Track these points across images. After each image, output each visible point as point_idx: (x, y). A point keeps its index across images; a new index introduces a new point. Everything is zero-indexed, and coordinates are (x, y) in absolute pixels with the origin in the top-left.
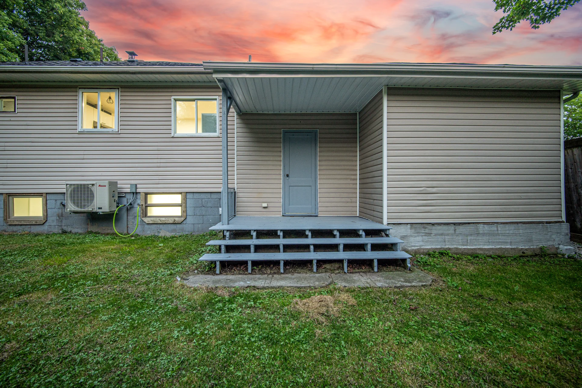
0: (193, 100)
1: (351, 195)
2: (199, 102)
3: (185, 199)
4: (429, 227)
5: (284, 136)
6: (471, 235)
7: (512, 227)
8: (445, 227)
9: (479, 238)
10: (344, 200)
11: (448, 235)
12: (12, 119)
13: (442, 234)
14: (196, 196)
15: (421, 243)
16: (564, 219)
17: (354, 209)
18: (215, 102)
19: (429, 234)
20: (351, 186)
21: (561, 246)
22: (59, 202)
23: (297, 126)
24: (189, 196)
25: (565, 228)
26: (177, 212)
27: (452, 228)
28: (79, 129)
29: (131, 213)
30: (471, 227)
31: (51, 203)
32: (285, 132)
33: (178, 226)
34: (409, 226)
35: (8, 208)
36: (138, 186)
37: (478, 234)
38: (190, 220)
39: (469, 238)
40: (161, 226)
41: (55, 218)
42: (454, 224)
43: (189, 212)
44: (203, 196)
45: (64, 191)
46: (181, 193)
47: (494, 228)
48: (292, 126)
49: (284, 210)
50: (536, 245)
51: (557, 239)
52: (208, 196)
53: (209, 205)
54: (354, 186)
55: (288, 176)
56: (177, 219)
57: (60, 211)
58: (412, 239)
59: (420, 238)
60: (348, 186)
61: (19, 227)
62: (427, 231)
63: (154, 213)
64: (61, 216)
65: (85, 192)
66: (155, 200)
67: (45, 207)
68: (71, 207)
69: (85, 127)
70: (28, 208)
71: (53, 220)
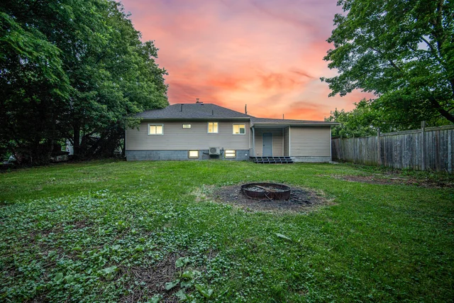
0: (238, 125)
3: (236, 152)
4: (300, 157)
5: (263, 134)
7: (319, 157)
8: (303, 157)
10: (280, 151)
11: (304, 159)
12: (190, 130)
13: (302, 159)
14: (239, 151)
15: (298, 161)
16: (331, 156)
17: (282, 154)
18: (244, 125)
19: (299, 159)
21: (329, 162)
22: (202, 152)
23: (266, 132)
25: (331, 158)
26: (233, 155)
27: (305, 157)
29: (222, 155)
30: (309, 157)
33: (234, 159)
34: (295, 157)
35: (189, 154)
36: (224, 148)
37: (311, 159)
38: (237, 157)
39: (309, 160)
40: (229, 159)
43: (237, 155)
44: (241, 151)
46: (235, 150)
49: (263, 155)
50: (323, 161)
51: (329, 160)
53: (243, 153)
54: (282, 148)
55: (264, 145)
56: (234, 157)
58: (296, 160)
61: (192, 159)
63: (227, 155)
64: (203, 156)
65: (214, 149)
66: (227, 152)
67: (199, 153)
68: (210, 153)
69: (209, 132)
70: (194, 154)
71: (201, 157)
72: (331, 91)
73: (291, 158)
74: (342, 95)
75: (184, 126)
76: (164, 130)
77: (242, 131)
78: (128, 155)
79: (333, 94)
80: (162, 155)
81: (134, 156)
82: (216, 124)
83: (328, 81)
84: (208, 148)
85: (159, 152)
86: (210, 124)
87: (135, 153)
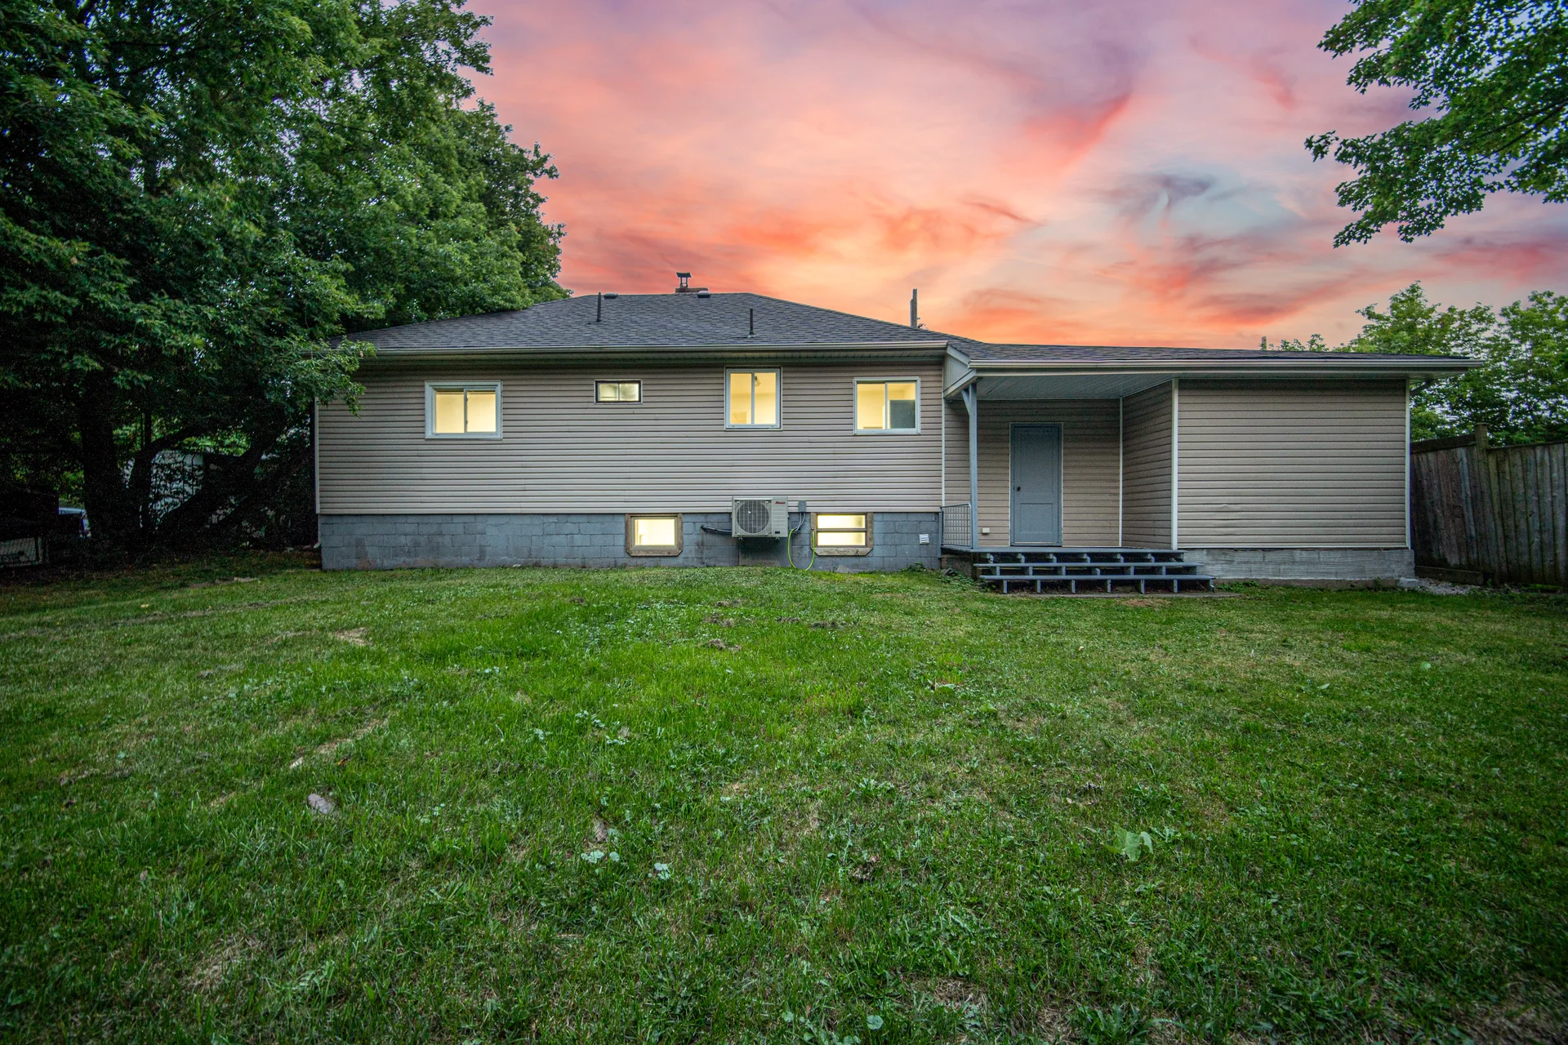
0: (883, 382)
1: (1111, 517)
2: (889, 385)
3: (869, 522)
4: (1231, 553)
5: (1013, 432)
6: (1285, 563)
7: (1339, 554)
8: (1251, 554)
9: (1296, 567)
10: (1099, 524)
11: (1255, 563)
12: (636, 411)
13: (1247, 562)
14: (887, 518)
15: (1220, 573)
16: (1408, 545)
17: (1113, 537)
18: (913, 384)
19: (1231, 562)
20: (1112, 504)
21: (1402, 579)
22: (698, 526)
23: (1029, 418)
24: (876, 517)
25: (1409, 556)
26: (857, 540)
27: (1260, 555)
28: (727, 426)
29: (797, 541)
30: (1285, 554)
31: (688, 528)
32: (1015, 427)
33: (862, 559)
34: (1205, 552)
35: (629, 533)
36: (808, 503)
37: (1294, 562)
38: (878, 551)
39: (1282, 567)
40: (838, 559)
41: (693, 548)
42: (1263, 549)
43: (878, 539)
44: (896, 518)
45: (729, 510)
46: (865, 514)
47: (1314, 555)
48: (1024, 418)
49: (1014, 538)
50: (1368, 577)
51: (1397, 570)
52: (904, 517)
53: (905, 530)
54: (1115, 504)
55: (1019, 489)
56: (860, 550)
57: (700, 538)
58: (1209, 568)
59: (1219, 567)
60: (1107, 504)
61: (645, 560)
62: (1228, 558)
63: (824, 540)
64: (701, 545)
65: (756, 510)
66: (823, 522)
67: (679, 532)
68: (738, 531)
69: (732, 420)
70: (655, 533)
71: (690, 550)
72: (1351, 215)
73: (1188, 560)
74: (1406, 234)
75: (607, 393)
76: (505, 413)
77: (902, 413)
78: (329, 539)
79: (1361, 231)
80: (496, 539)
81: (359, 543)
82: (768, 380)
83: (1351, 152)
84: (726, 506)
85: (480, 525)
86: (739, 382)
87: (361, 529)
